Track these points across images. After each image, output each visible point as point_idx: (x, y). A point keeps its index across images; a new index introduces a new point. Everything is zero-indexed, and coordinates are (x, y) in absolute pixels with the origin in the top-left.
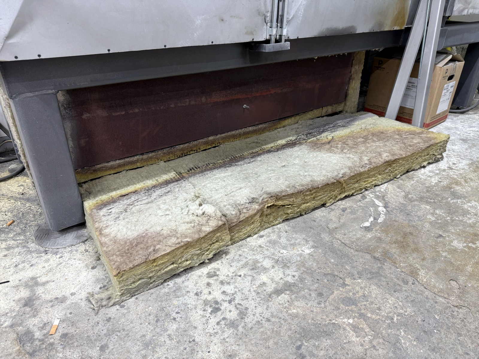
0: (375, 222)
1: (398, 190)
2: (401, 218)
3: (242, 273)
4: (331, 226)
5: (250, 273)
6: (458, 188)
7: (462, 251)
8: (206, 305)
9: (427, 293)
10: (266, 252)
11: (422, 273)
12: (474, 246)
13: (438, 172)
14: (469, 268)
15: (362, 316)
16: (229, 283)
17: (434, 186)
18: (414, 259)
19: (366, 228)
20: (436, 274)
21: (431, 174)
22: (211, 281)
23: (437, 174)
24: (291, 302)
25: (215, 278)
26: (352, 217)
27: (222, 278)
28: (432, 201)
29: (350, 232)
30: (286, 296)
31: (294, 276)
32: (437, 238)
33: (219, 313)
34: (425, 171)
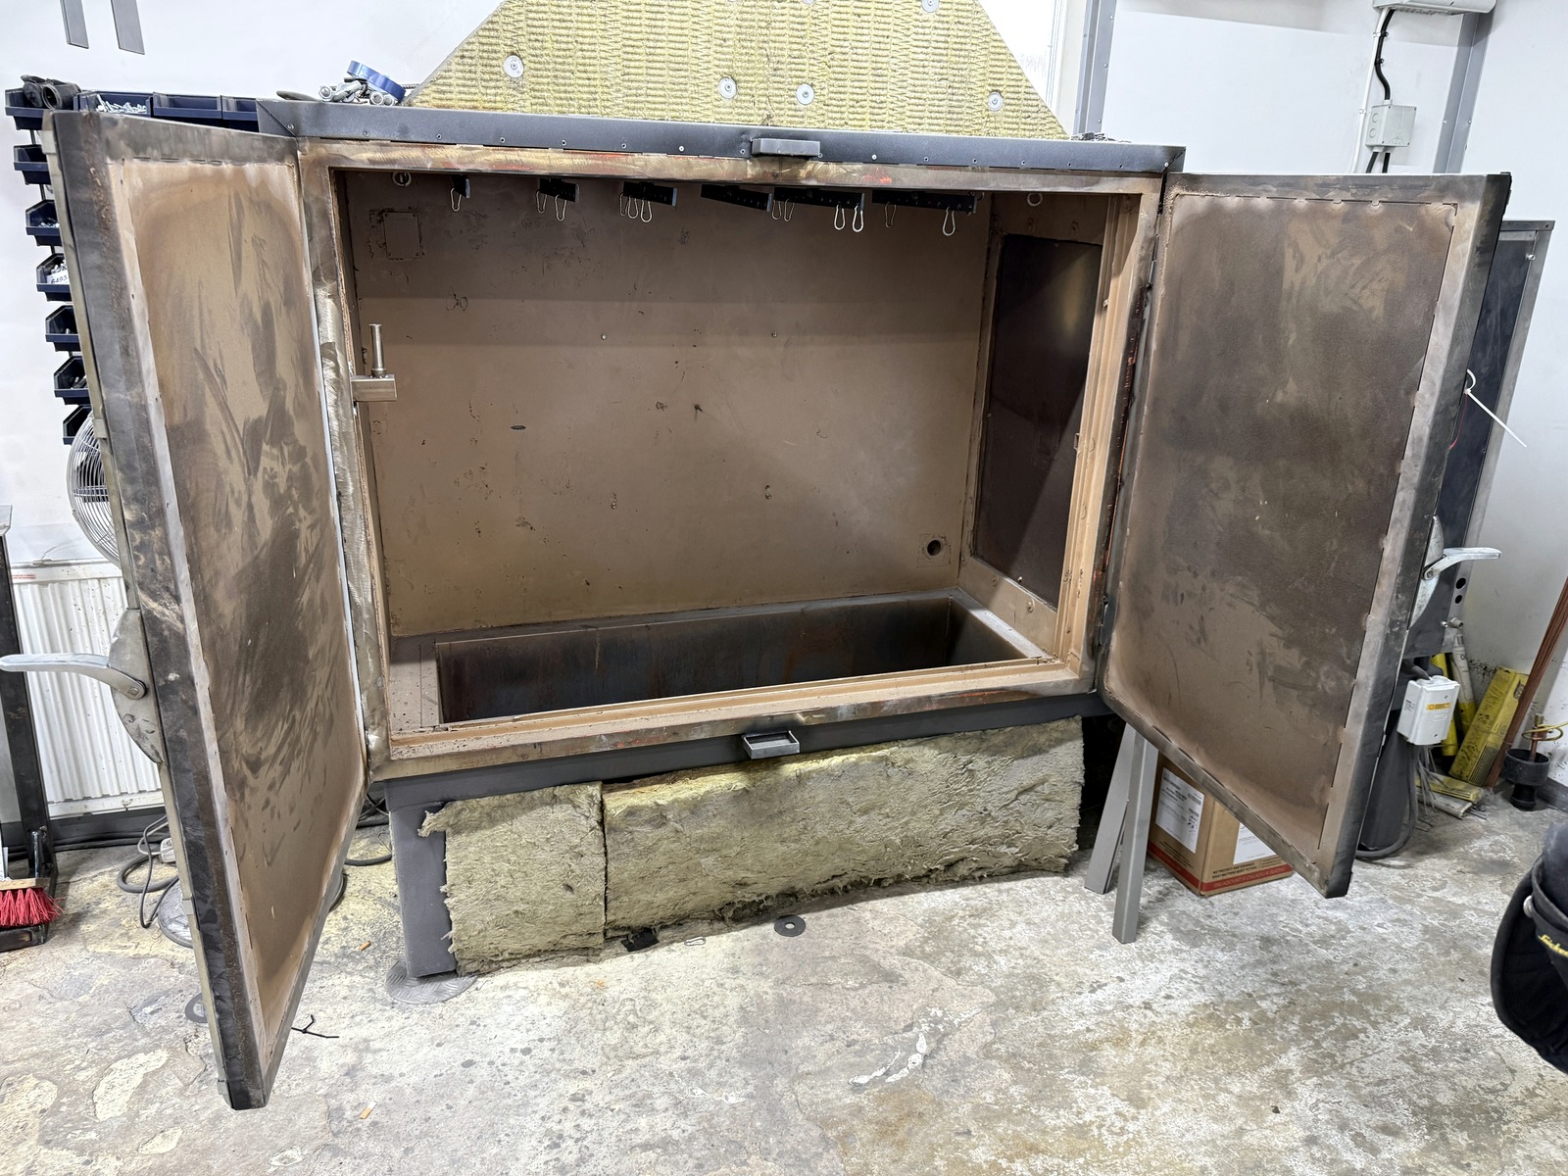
0: (880, 1079)
1: (988, 1028)
2: (935, 1083)
4: (807, 1068)
5: (628, 1109)
6: (1109, 1052)
7: (976, 1167)
8: (546, 1135)
10: (672, 1086)
12: (1005, 1164)
13: (1109, 1007)
17: (1065, 1037)
18: (882, 1156)
19: (856, 1085)
21: (1089, 1009)
22: (571, 1106)
23: (1103, 1013)
24: (653, 1164)
25: (579, 1103)
26: (852, 1060)
28: (1028, 1065)
29: (824, 1085)
30: (653, 1155)
31: (684, 1131)
32: (958, 1134)
34: (1086, 1000)
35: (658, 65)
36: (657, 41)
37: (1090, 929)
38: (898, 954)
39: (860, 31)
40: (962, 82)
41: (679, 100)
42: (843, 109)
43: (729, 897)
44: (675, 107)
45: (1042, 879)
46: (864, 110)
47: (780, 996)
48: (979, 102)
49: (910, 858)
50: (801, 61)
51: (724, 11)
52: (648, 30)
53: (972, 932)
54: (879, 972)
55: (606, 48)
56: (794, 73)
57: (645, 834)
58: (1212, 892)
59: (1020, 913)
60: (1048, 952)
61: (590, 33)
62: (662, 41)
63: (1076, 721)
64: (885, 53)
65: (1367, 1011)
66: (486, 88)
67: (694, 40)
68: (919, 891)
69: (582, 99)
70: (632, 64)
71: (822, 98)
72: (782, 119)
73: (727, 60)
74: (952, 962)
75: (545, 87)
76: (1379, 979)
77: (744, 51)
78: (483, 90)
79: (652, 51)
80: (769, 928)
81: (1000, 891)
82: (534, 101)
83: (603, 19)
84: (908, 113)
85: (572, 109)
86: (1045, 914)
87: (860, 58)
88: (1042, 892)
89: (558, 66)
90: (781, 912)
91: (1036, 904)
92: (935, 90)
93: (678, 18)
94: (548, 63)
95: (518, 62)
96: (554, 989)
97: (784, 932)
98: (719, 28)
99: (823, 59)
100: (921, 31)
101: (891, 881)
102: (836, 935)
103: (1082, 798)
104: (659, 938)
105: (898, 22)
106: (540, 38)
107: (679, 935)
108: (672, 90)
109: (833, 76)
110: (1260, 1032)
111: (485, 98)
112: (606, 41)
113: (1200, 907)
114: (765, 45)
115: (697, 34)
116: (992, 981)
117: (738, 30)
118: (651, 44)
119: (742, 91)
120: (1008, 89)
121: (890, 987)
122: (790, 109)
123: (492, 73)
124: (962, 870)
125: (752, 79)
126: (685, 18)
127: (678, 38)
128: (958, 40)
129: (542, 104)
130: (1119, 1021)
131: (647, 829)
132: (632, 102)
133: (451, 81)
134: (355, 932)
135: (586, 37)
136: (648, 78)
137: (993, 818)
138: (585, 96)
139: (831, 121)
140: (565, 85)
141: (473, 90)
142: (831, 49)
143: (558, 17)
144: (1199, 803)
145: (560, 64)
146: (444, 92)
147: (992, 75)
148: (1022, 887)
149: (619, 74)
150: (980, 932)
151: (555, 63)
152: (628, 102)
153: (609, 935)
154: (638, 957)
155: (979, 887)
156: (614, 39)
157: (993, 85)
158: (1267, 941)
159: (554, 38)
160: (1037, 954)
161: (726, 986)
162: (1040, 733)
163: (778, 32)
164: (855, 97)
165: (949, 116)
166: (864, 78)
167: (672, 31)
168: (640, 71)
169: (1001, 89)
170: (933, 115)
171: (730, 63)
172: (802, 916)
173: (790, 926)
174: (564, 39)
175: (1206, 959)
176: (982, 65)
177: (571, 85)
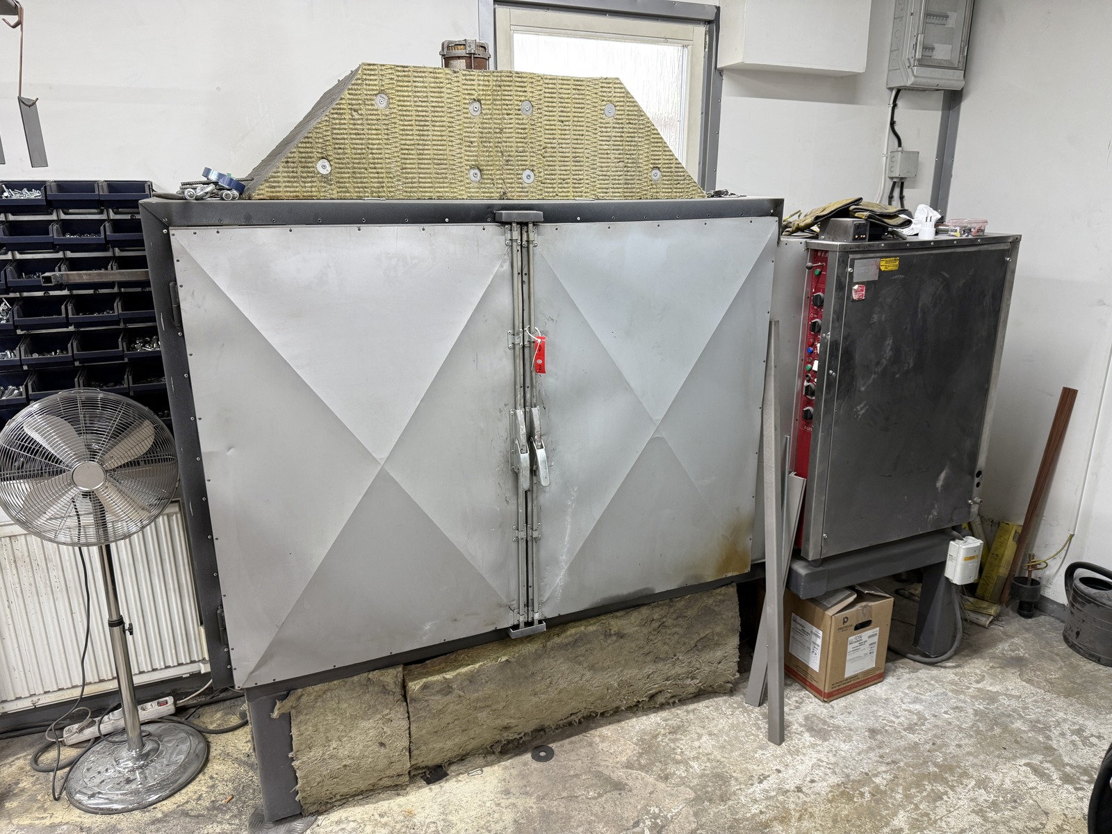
34: (757, 789)
35: (426, 161)
36: (425, 145)
37: (753, 735)
38: (623, 768)
39: (563, 132)
40: (633, 163)
41: (442, 185)
42: (554, 186)
43: (498, 737)
44: (440, 190)
45: (716, 699)
46: (569, 185)
47: (542, 809)
48: (645, 175)
49: (625, 696)
50: (524, 154)
51: (470, 123)
52: (418, 138)
53: (672, 745)
54: (611, 783)
55: (389, 151)
56: (520, 163)
57: (437, 701)
58: (832, 698)
59: (704, 727)
60: (726, 755)
61: (378, 142)
62: (428, 145)
63: (733, 587)
64: (581, 146)
65: (946, 778)
66: (305, 182)
67: (450, 144)
68: (631, 718)
69: (374, 187)
70: (408, 161)
71: (540, 179)
72: (513, 194)
73: (473, 156)
74: (661, 770)
75: (347, 180)
76: (950, 753)
77: (485, 149)
78: (302, 184)
79: (421, 152)
80: (528, 757)
81: (688, 712)
82: (339, 190)
83: (386, 131)
84: (598, 186)
85: (367, 194)
86: (721, 726)
87: (564, 150)
88: (717, 709)
89: (356, 165)
90: (535, 743)
91: (713, 719)
92: (615, 169)
93: (438, 129)
94: (349, 163)
95: (327, 164)
96: (376, 820)
97: (537, 758)
98: (467, 134)
99: (539, 152)
100: (604, 130)
101: (611, 712)
102: (577, 757)
103: (740, 640)
104: (448, 772)
105: (589, 124)
106: (342, 146)
107: (463, 768)
108: (437, 178)
109: (546, 163)
110: (877, 802)
111: (304, 189)
112: (389, 147)
113: (825, 711)
114: (500, 145)
115: (452, 139)
116: (691, 782)
117: (480, 135)
118: (421, 147)
119: (485, 177)
120: (664, 166)
121: (620, 794)
122: (518, 187)
123: (309, 172)
124: (661, 699)
125: (492, 168)
126: (444, 128)
127: (439, 143)
128: (629, 135)
129: (345, 192)
130: (781, 803)
131: (438, 697)
132: (408, 187)
133: (279, 179)
134: (220, 788)
135: (374, 144)
136: (419, 171)
137: (680, 661)
138: (376, 185)
139: (546, 194)
140: (361, 178)
141: (295, 184)
142: (544, 145)
143: (354, 132)
144: (819, 637)
145: (357, 163)
146: (274, 187)
147: (653, 157)
148: (703, 707)
149: (398, 169)
150: (678, 745)
151: (354, 163)
152: (406, 187)
153: (412, 774)
154: (435, 787)
155: (673, 710)
156: (394, 145)
157: (654, 164)
158: (873, 732)
159: (352, 146)
160: (719, 757)
161: (502, 805)
162: (709, 597)
163: (508, 135)
164: (562, 177)
165: (625, 186)
166: (568, 163)
167: (435, 138)
168: (414, 166)
169: (659, 166)
170: (615, 186)
171: (476, 158)
172: (551, 745)
173: (542, 754)
174: (360, 146)
175: (834, 749)
176: (646, 150)
177: (365, 178)
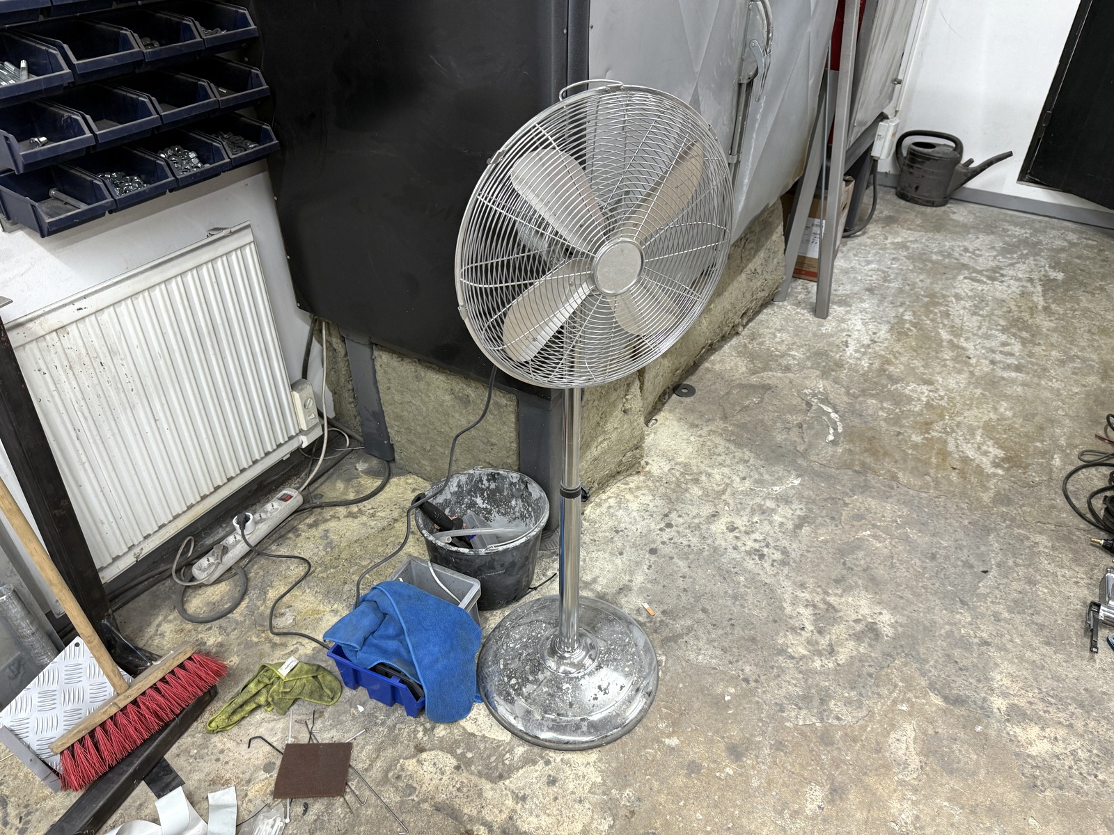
0: (836, 434)
1: (836, 386)
2: (856, 421)
3: (756, 519)
4: (801, 448)
5: (763, 517)
6: (891, 368)
7: (923, 444)
8: (750, 555)
9: (911, 492)
10: (761, 494)
11: (900, 475)
12: (929, 436)
13: (863, 350)
14: (934, 460)
15: (874, 526)
16: (753, 532)
17: (868, 372)
18: (888, 463)
19: (832, 441)
20: (911, 473)
21: (857, 355)
22: (736, 534)
23: (864, 354)
24: (814, 532)
25: (737, 530)
26: (812, 432)
27: (743, 529)
28: (874, 392)
29: (820, 451)
30: (808, 528)
31: (801, 509)
32: (897, 436)
33: (766, 558)
37: (805, 319)
38: (751, 375)
47: (735, 424)
54: (758, 388)
60: (805, 339)
74: (778, 365)
76: (923, 287)
97: (686, 395)
102: (711, 382)
116: (806, 365)
121: (773, 392)
130: (875, 354)
158: (869, 290)
160: (803, 342)
161: (704, 435)
173: (685, 391)
175: (862, 309)
